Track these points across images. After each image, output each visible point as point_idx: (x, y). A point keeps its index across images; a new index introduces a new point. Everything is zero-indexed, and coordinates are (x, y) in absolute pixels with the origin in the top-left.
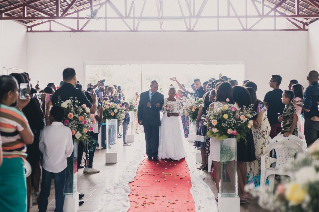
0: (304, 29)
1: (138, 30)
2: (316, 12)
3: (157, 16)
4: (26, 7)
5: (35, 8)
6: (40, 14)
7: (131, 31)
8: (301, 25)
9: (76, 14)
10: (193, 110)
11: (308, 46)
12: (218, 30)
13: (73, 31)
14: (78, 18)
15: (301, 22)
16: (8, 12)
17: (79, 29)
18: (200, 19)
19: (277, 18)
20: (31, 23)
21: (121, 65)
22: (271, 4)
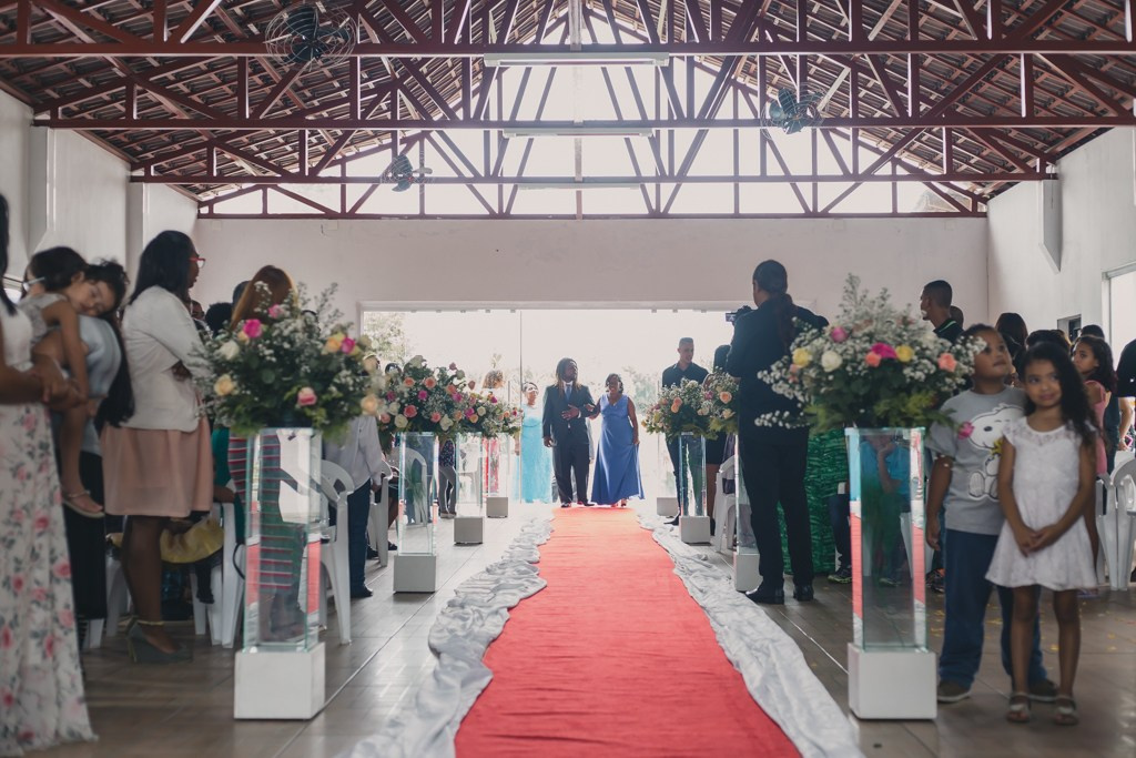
0: (975, 214)
1: (512, 213)
2: (1003, 167)
3: (572, 173)
4: (215, 149)
5: (235, 150)
6: (242, 168)
7: (492, 216)
8: (967, 203)
9: (339, 166)
10: (674, 409)
11: (987, 259)
12: (737, 216)
13: (329, 215)
14: (343, 180)
15: (967, 193)
16: (163, 163)
17: (347, 211)
18: (684, 185)
19: (899, 183)
20: (209, 192)
21: (463, 311)
22: (884, 142)
